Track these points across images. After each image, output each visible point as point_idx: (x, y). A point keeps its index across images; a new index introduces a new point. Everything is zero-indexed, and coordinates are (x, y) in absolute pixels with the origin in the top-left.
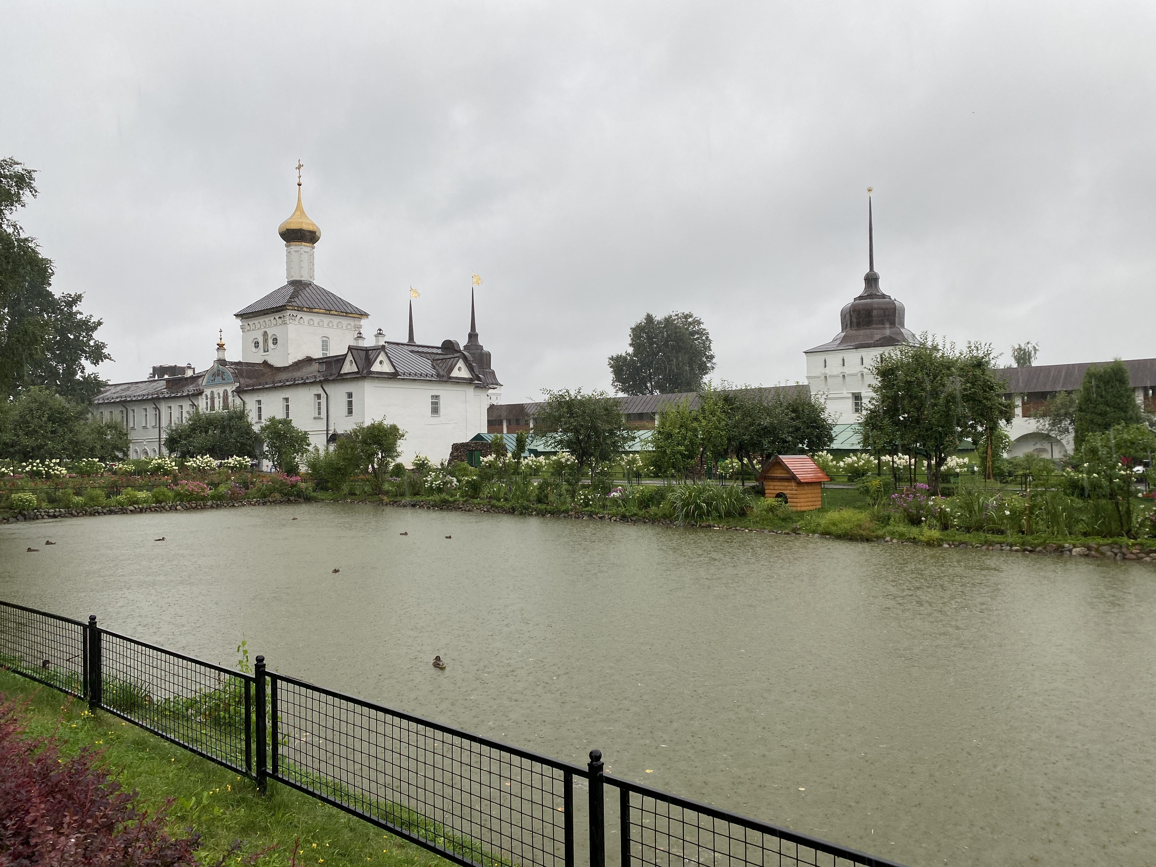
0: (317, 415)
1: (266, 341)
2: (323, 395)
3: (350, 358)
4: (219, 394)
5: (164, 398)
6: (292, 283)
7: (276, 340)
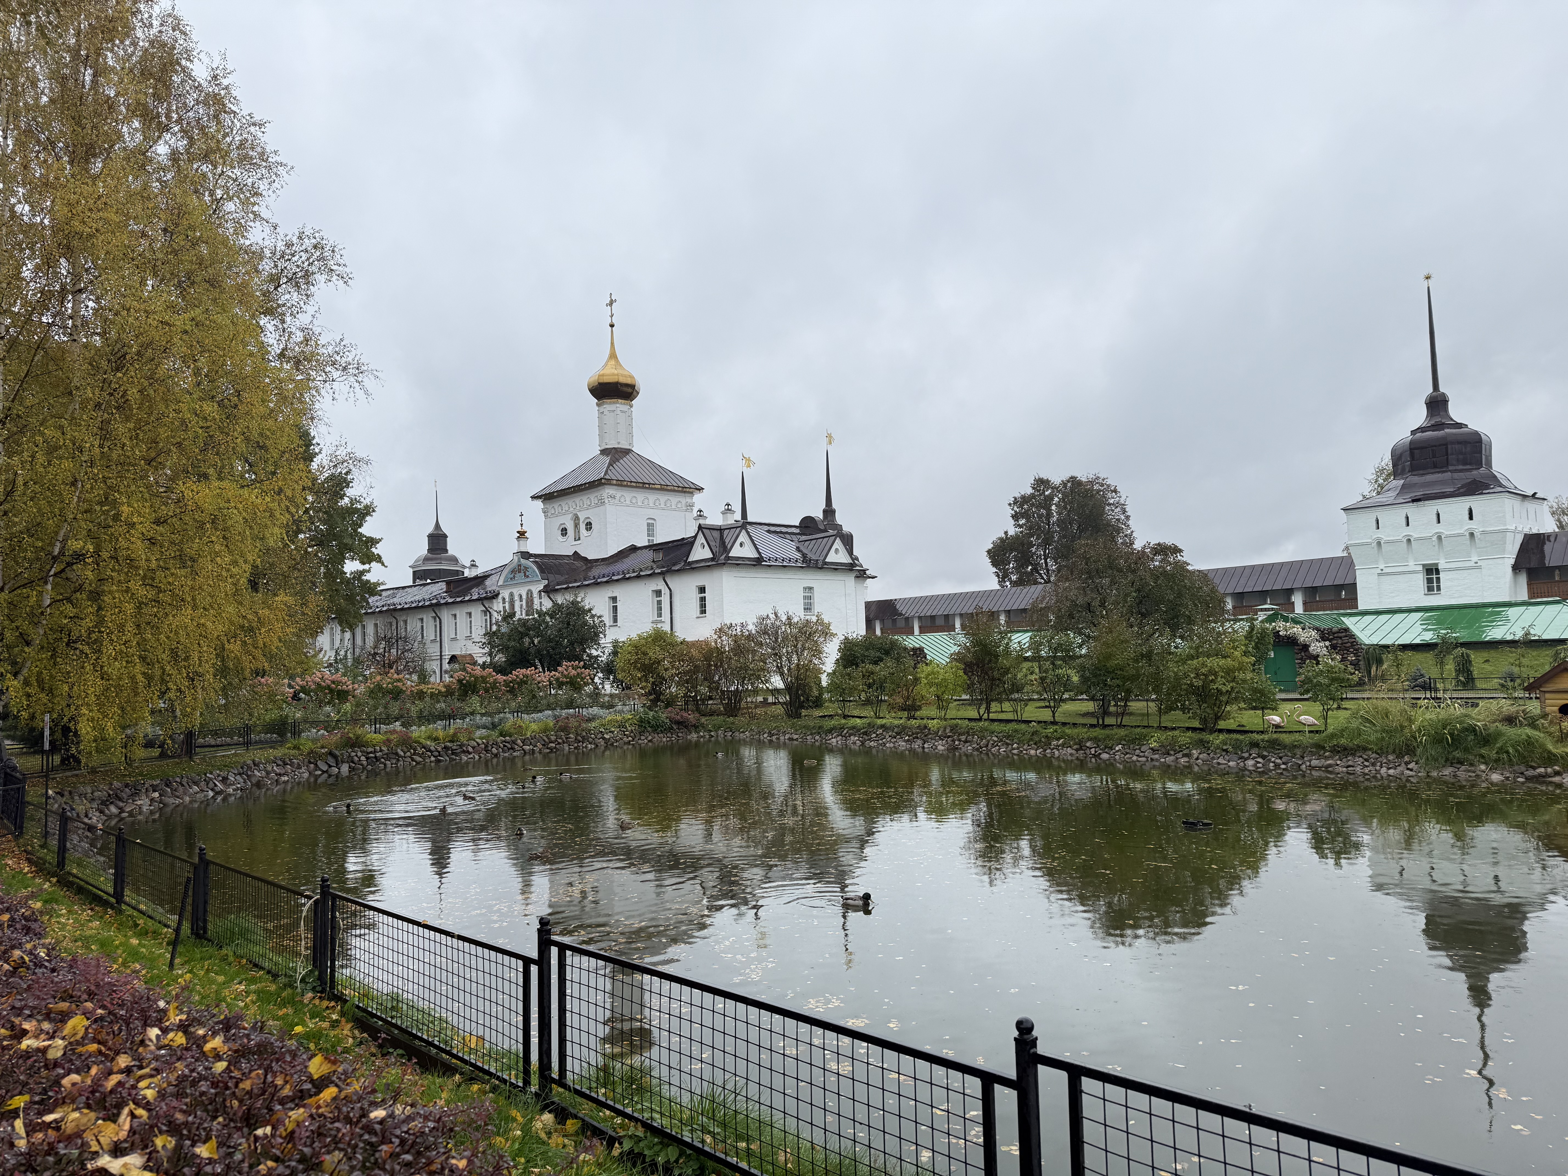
0: (656, 618)
1: (576, 526)
2: (665, 591)
3: (701, 539)
4: (521, 596)
5: (447, 604)
6: (604, 452)
7: (590, 524)
